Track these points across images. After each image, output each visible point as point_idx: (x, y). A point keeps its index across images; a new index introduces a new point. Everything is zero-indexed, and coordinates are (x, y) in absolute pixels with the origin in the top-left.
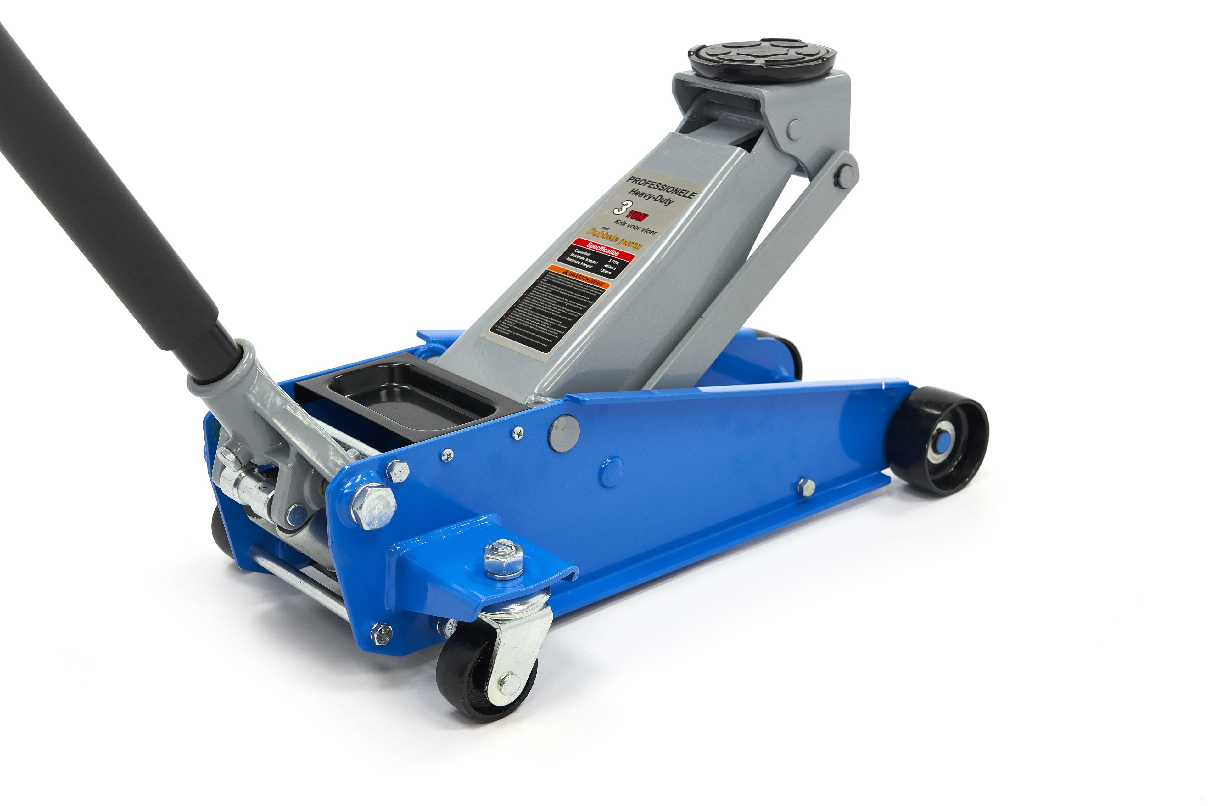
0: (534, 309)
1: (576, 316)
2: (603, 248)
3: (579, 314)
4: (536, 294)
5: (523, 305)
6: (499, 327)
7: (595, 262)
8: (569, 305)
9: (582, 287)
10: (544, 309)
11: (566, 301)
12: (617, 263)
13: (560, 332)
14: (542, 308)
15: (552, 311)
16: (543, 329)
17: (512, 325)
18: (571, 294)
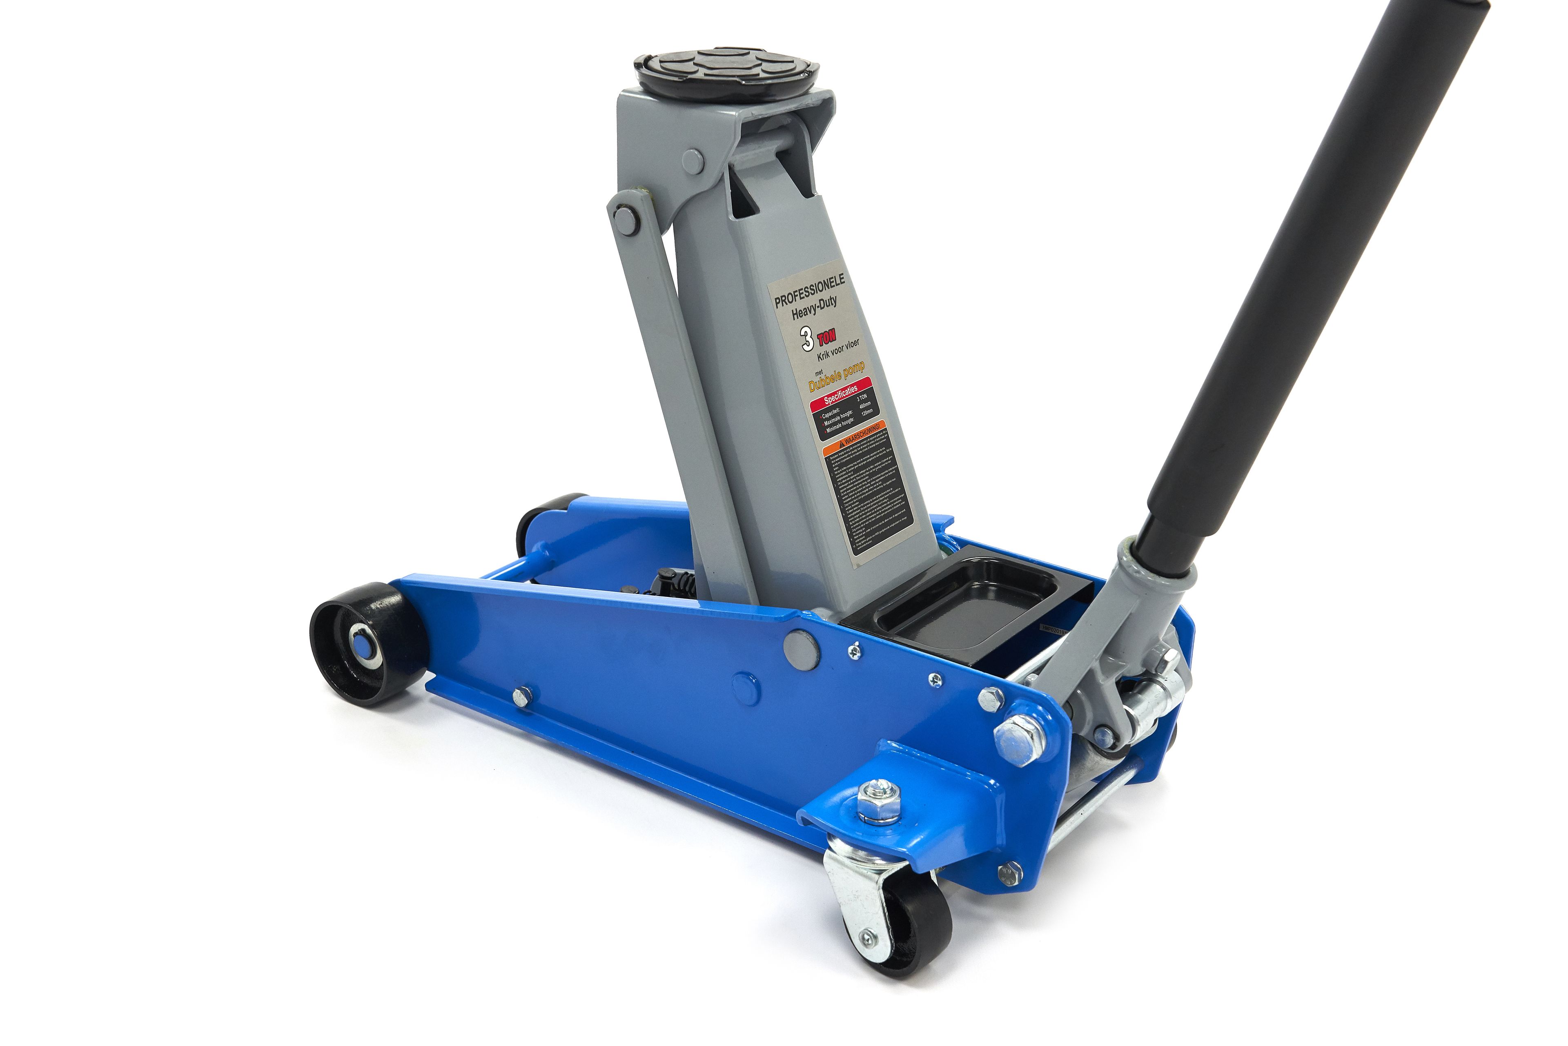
0: (861, 501)
1: (894, 471)
2: (840, 394)
3: (893, 468)
4: (845, 487)
5: (849, 508)
6: (857, 545)
7: (850, 412)
8: (879, 469)
9: (868, 444)
10: (867, 492)
11: (873, 468)
12: (865, 396)
13: (900, 496)
14: (865, 493)
15: (875, 488)
16: (887, 508)
17: (863, 531)
18: (870, 458)
